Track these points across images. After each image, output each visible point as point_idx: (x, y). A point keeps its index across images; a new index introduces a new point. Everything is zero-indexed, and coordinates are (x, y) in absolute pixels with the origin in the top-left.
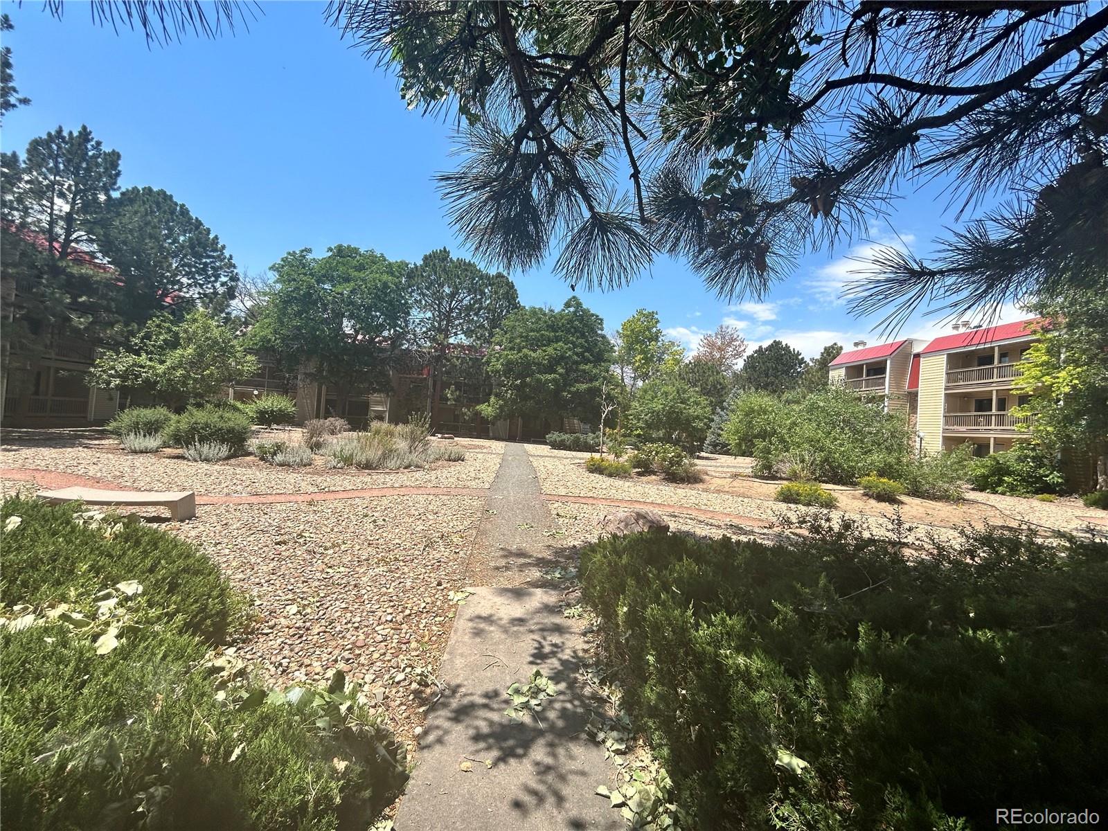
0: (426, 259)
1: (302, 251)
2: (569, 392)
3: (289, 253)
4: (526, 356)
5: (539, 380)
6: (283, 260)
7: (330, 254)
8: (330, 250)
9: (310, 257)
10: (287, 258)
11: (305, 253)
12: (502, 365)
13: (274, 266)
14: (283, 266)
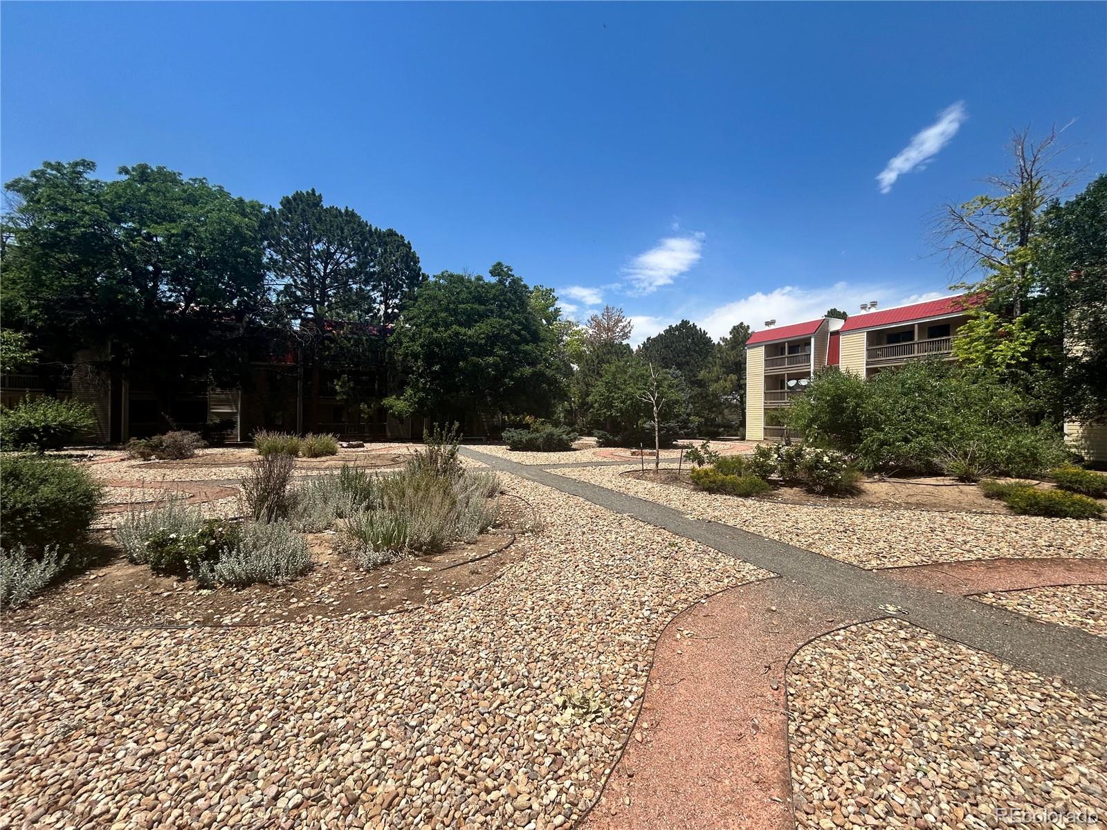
0: (286, 202)
1: (76, 164)
2: (512, 378)
3: (48, 165)
4: (457, 334)
5: (476, 365)
6: (34, 174)
7: (125, 177)
8: (124, 170)
9: (90, 176)
10: (43, 172)
11: (80, 169)
12: (422, 346)
13: (17, 182)
14: (36, 186)
